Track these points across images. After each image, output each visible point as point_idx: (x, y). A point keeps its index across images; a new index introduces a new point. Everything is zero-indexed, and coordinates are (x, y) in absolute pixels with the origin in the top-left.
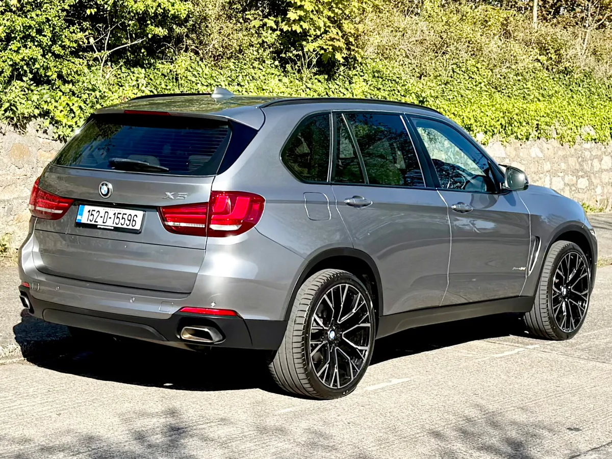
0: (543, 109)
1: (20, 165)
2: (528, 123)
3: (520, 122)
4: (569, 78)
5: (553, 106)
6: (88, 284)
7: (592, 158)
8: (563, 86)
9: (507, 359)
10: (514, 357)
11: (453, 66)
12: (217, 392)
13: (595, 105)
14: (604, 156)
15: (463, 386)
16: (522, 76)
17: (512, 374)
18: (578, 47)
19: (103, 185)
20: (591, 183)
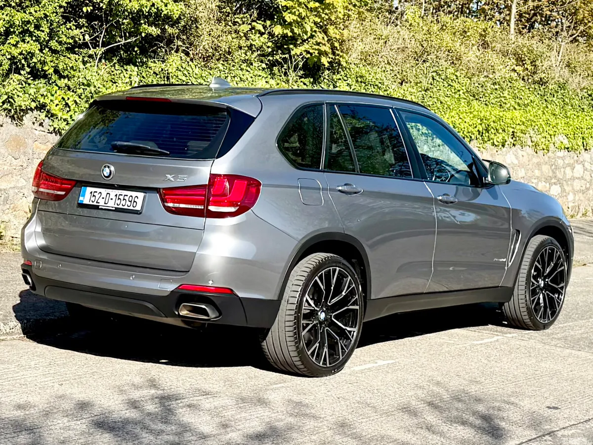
0: (519, 118)
1: (17, 156)
2: (504, 130)
3: (497, 130)
4: (544, 89)
5: (529, 115)
6: (89, 262)
7: (565, 166)
8: (538, 96)
9: (487, 346)
10: (493, 344)
11: (433, 74)
12: (211, 369)
13: (569, 115)
14: (576, 165)
15: (445, 368)
16: (499, 85)
17: (492, 358)
18: (553, 59)
19: (105, 167)
20: (563, 190)
